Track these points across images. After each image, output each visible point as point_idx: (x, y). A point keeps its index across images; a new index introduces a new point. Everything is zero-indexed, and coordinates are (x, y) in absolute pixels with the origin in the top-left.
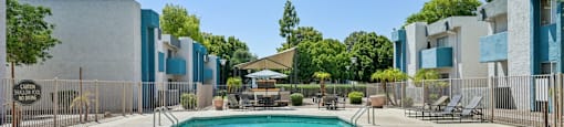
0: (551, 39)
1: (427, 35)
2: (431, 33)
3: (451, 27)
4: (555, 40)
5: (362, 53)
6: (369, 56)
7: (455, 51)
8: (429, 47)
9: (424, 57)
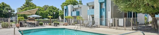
0: (103, 11)
1: (73, 8)
2: (74, 8)
3: (80, 7)
4: (104, 11)
5: (50, 11)
6: (52, 12)
7: (80, 12)
8: (73, 11)
9: (73, 13)
